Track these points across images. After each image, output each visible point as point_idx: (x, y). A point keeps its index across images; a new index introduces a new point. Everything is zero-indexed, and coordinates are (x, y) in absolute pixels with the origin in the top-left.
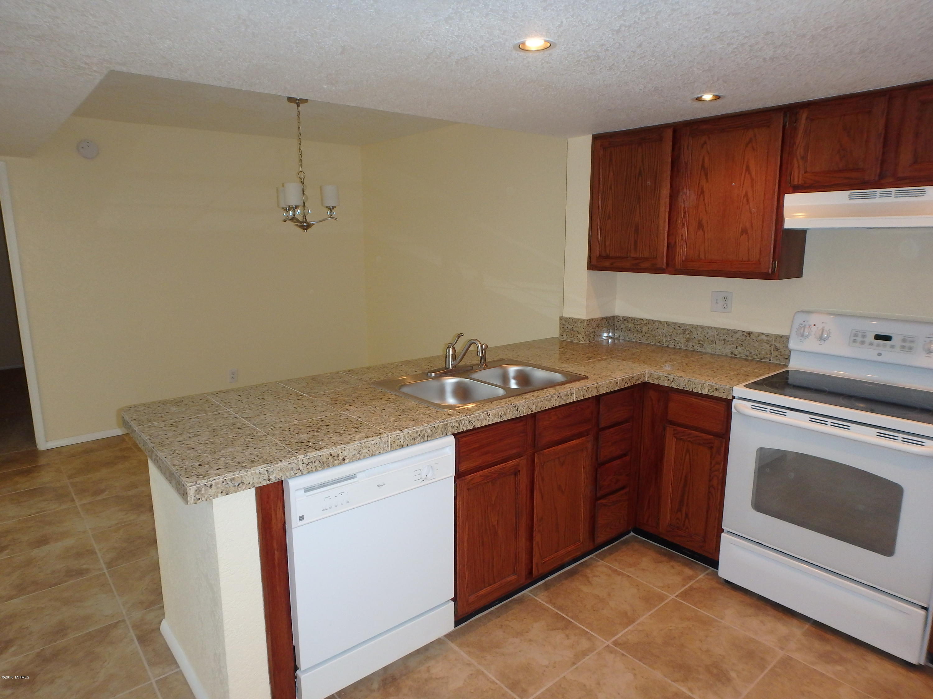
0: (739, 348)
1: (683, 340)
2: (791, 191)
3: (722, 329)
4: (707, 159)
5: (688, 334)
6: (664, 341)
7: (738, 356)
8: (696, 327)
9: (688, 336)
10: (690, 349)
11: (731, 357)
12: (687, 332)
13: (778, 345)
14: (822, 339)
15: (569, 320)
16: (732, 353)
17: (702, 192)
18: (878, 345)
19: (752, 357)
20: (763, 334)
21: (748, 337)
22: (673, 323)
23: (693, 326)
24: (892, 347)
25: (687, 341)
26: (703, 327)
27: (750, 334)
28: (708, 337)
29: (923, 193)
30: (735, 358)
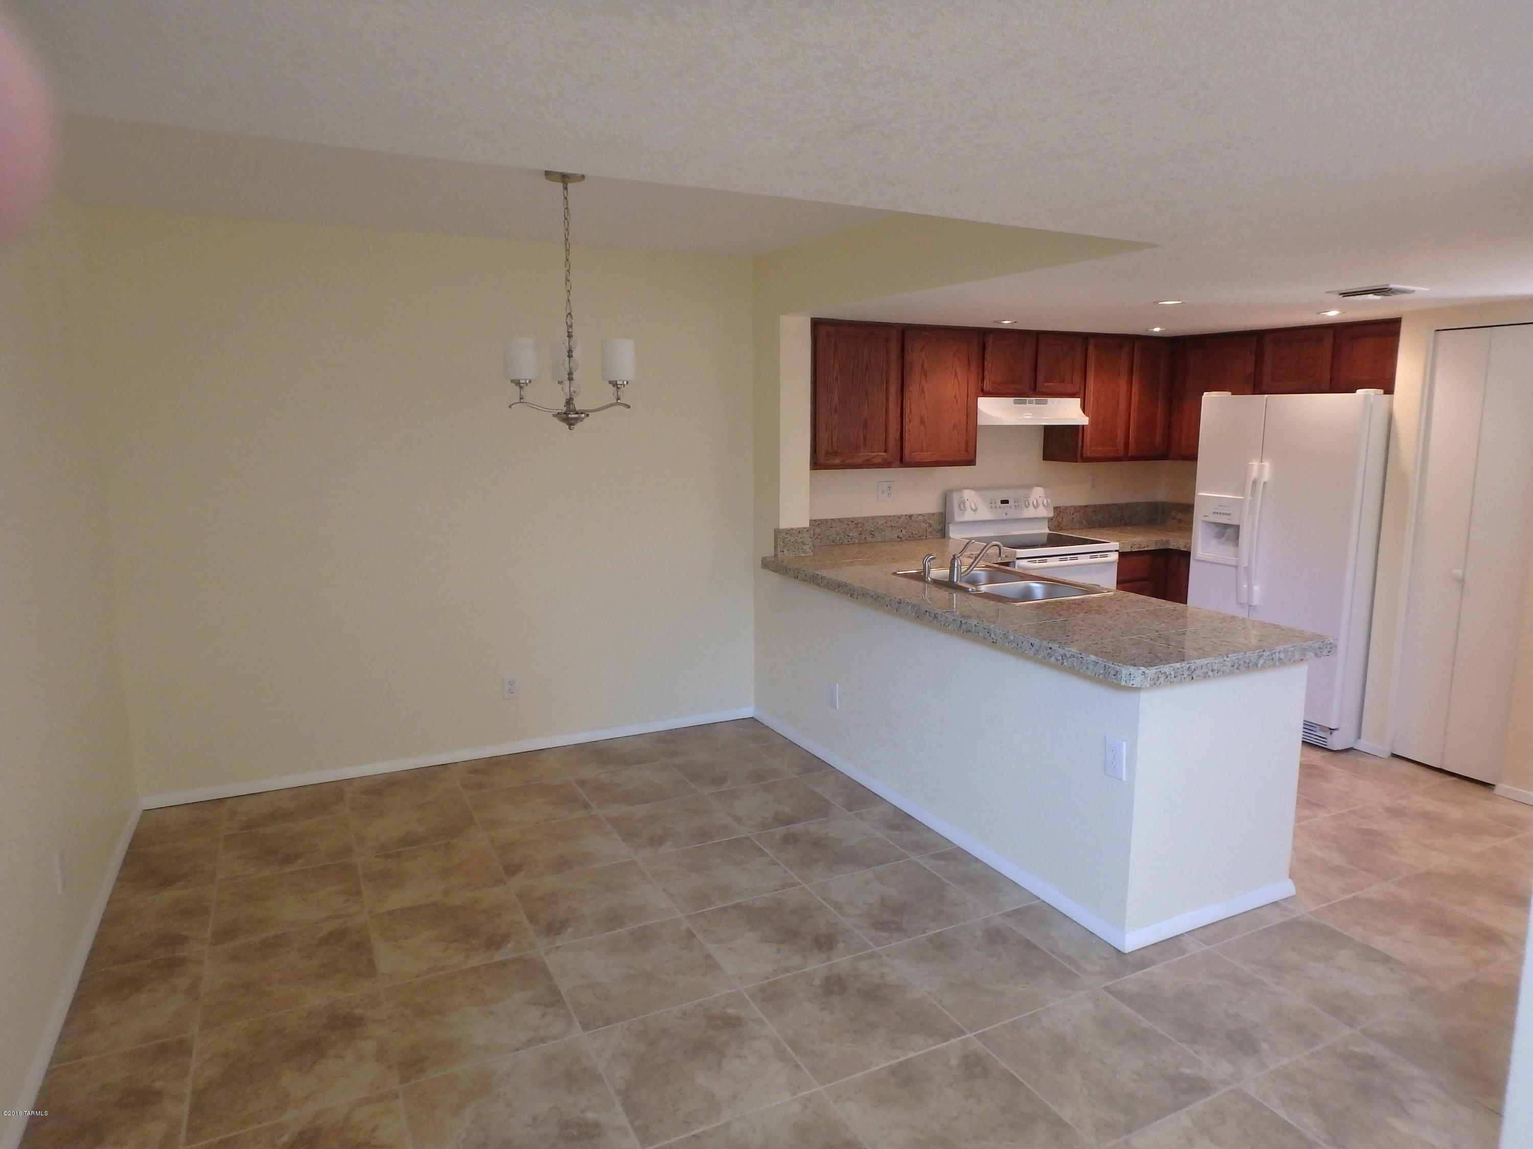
0: (903, 531)
1: (856, 534)
2: (982, 395)
3: (889, 516)
4: (925, 364)
5: (861, 527)
6: (838, 539)
7: (903, 539)
8: (866, 519)
9: (860, 529)
10: (863, 541)
11: (898, 541)
12: (860, 525)
13: (931, 522)
14: (975, 510)
15: (792, 531)
16: (898, 537)
17: (923, 392)
18: (1004, 508)
19: (913, 537)
20: (920, 515)
21: (910, 520)
22: (845, 519)
23: (864, 519)
24: (1011, 507)
25: (860, 534)
26: (873, 518)
27: (910, 516)
28: (878, 526)
29: (1046, 403)
30: (901, 541)
